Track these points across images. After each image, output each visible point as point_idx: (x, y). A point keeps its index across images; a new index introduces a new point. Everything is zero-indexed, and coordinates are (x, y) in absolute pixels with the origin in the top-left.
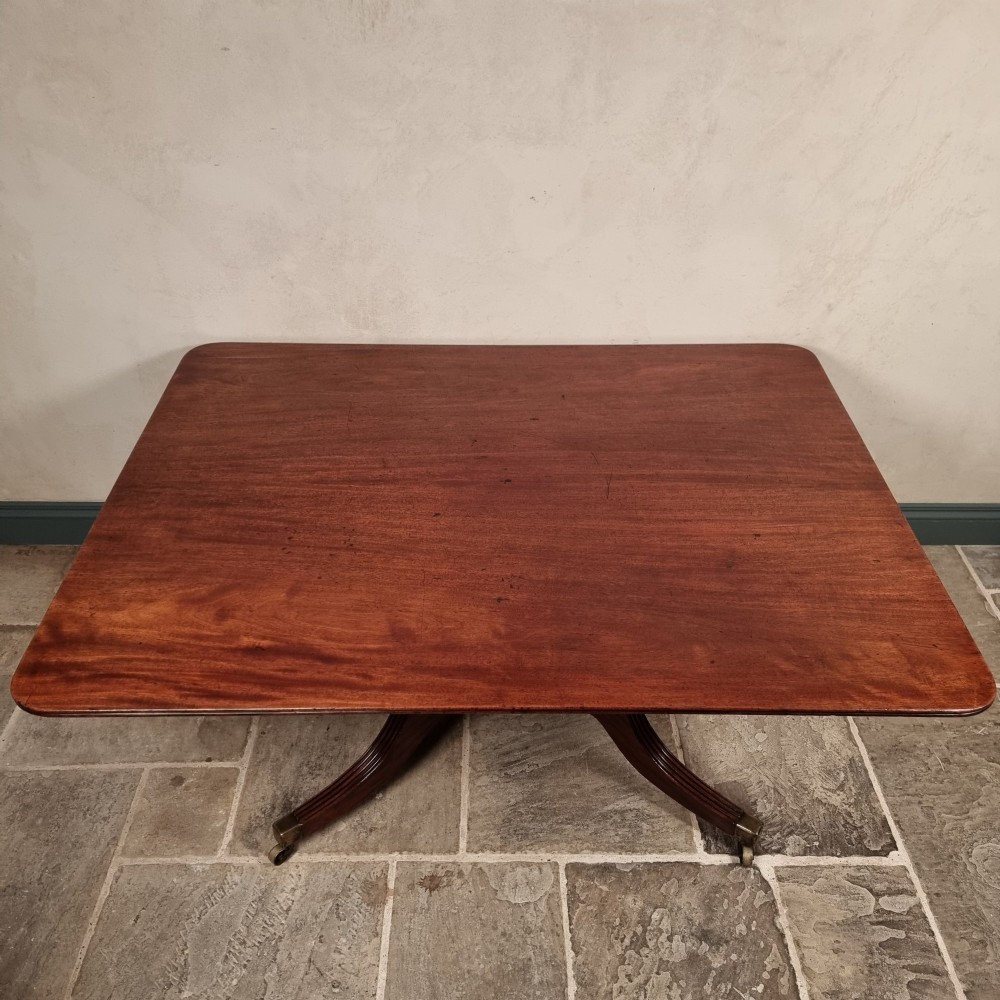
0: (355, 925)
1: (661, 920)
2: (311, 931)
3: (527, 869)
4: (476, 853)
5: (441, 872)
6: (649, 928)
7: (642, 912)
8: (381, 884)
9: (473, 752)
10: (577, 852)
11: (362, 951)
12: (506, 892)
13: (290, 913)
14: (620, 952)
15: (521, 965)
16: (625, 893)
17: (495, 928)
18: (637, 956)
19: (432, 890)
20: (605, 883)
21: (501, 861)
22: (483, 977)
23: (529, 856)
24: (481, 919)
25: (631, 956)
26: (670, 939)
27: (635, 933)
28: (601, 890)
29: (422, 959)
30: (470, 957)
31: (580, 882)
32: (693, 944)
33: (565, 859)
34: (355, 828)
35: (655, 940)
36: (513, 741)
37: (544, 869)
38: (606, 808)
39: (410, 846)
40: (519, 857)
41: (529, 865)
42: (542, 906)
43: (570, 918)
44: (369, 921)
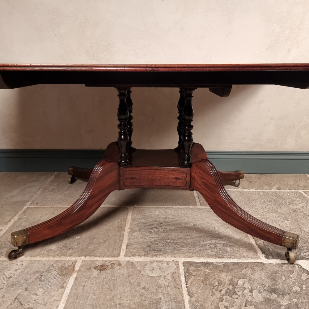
0: (50, 284)
1: (244, 284)
2: (21, 286)
3: (160, 263)
4: (130, 257)
5: (107, 264)
6: (237, 287)
7: (231, 280)
8: (70, 268)
9: (131, 225)
10: (190, 257)
11: (51, 294)
12: (147, 271)
13: (11, 279)
14: (219, 296)
15: (154, 301)
16: (220, 273)
17: (139, 285)
18: (231, 298)
19: (101, 270)
20: (207, 268)
21: (144, 260)
22: (129, 307)
23: (161, 258)
24: (130, 282)
25: (226, 299)
26: (251, 291)
27: (228, 289)
28: (205, 271)
29: (90, 298)
30: (121, 298)
31: (192, 268)
32: (267, 294)
33: (182, 260)
34: (61, 248)
35: (241, 292)
36: (154, 221)
37: (170, 263)
38: (205, 243)
39: (91, 254)
40: (155, 258)
41: (160, 261)
42: (169, 278)
43: (186, 282)
44: (59, 282)
